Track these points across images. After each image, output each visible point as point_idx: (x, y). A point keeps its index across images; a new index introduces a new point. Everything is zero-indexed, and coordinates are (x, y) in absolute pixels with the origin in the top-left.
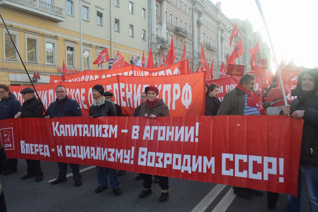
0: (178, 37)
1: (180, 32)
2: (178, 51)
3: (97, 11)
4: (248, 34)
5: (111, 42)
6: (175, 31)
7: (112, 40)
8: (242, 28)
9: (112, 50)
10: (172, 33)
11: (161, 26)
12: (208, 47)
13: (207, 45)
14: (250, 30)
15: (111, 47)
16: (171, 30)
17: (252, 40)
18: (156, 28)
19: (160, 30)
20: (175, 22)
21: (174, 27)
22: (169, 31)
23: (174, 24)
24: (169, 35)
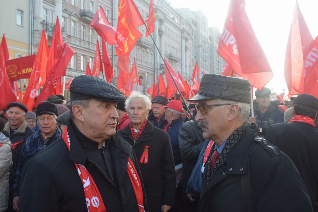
0: (86, 25)
1: (87, 18)
2: (85, 45)
4: (202, 28)
6: (79, 16)
8: (193, 20)
10: (75, 18)
11: (54, 7)
14: (204, 23)
16: (74, 13)
17: (207, 37)
18: (44, 8)
19: (52, 12)
20: (81, 3)
21: (79, 10)
22: (69, 14)
23: (77, 6)
24: (70, 22)
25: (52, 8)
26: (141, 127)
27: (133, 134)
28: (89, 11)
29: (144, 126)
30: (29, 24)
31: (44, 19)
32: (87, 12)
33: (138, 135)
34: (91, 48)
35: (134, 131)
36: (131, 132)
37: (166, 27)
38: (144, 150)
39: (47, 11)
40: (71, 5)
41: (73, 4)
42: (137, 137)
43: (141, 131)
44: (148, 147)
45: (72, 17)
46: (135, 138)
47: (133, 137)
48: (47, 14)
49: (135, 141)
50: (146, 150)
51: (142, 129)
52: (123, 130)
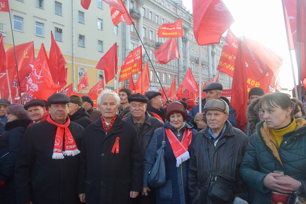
3: (55, 27)
5: (73, 57)
6: (155, 46)
7: (74, 55)
9: (74, 65)
10: (152, 48)
12: (196, 61)
13: (196, 59)
15: (73, 61)
16: (151, 45)
18: (132, 43)
19: (137, 45)
20: (156, 38)
21: (155, 43)
22: (148, 46)
23: (154, 40)
24: (149, 51)
25: (137, 43)
26: (112, 121)
27: (105, 127)
28: (162, 42)
29: (114, 120)
30: (123, 54)
31: (131, 50)
32: (160, 43)
33: (109, 128)
34: (163, 67)
35: (105, 124)
36: (102, 125)
37: (217, 49)
38: (115, 141)
39: (134, 45)
40: (149, 40)
41: (151, 39)
42: (108, 129)
43: (111, 124)
44: (119, 138)
45: (151, 48)
46: (107, 130)
47: (105, 129)
48: (134, 47)
49: (106, 133)
50: (117, 141)
51: (113, 122)
52: (95, 124)
